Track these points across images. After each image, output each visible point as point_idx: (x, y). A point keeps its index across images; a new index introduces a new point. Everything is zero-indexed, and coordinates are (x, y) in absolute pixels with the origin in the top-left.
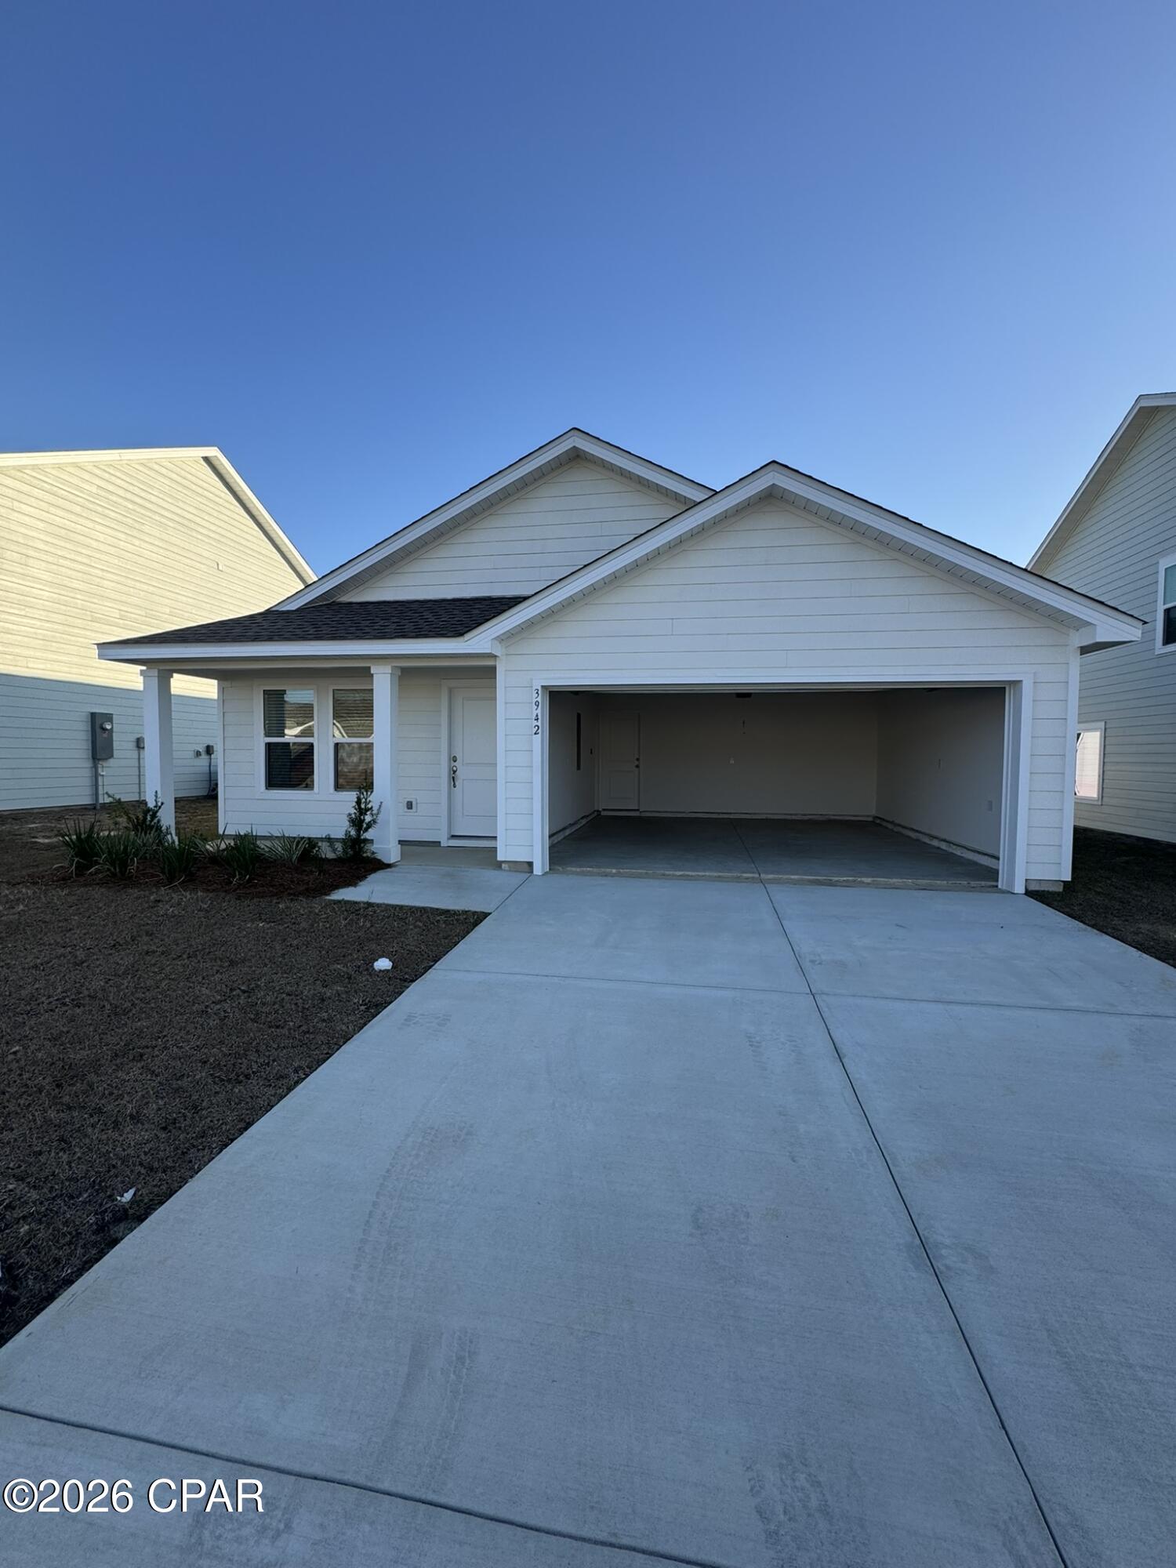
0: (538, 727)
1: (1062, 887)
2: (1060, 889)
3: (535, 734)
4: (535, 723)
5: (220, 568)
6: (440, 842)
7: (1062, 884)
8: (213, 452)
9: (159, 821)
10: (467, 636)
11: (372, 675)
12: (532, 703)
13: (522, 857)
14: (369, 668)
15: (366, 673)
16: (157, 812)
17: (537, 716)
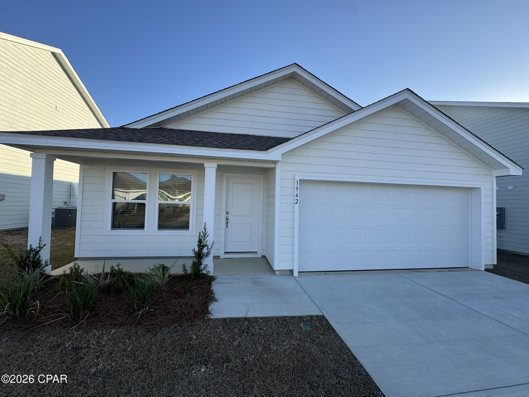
0: (298, 200)
1: (493, 267)
2: (492, 267)
3: (296, 203)
4: (296, 198)
5: (58, 109)
6: (219, 256)
7: (493, 265)
8: (58, 51)
9: (39, 257)
10: (269, 151)
11: (204, 168)
12: (294, 188)
13: (287, 267)
14: (203, 165)
15: (201, 168)
16: (39, 251)
17: (297, 194)
